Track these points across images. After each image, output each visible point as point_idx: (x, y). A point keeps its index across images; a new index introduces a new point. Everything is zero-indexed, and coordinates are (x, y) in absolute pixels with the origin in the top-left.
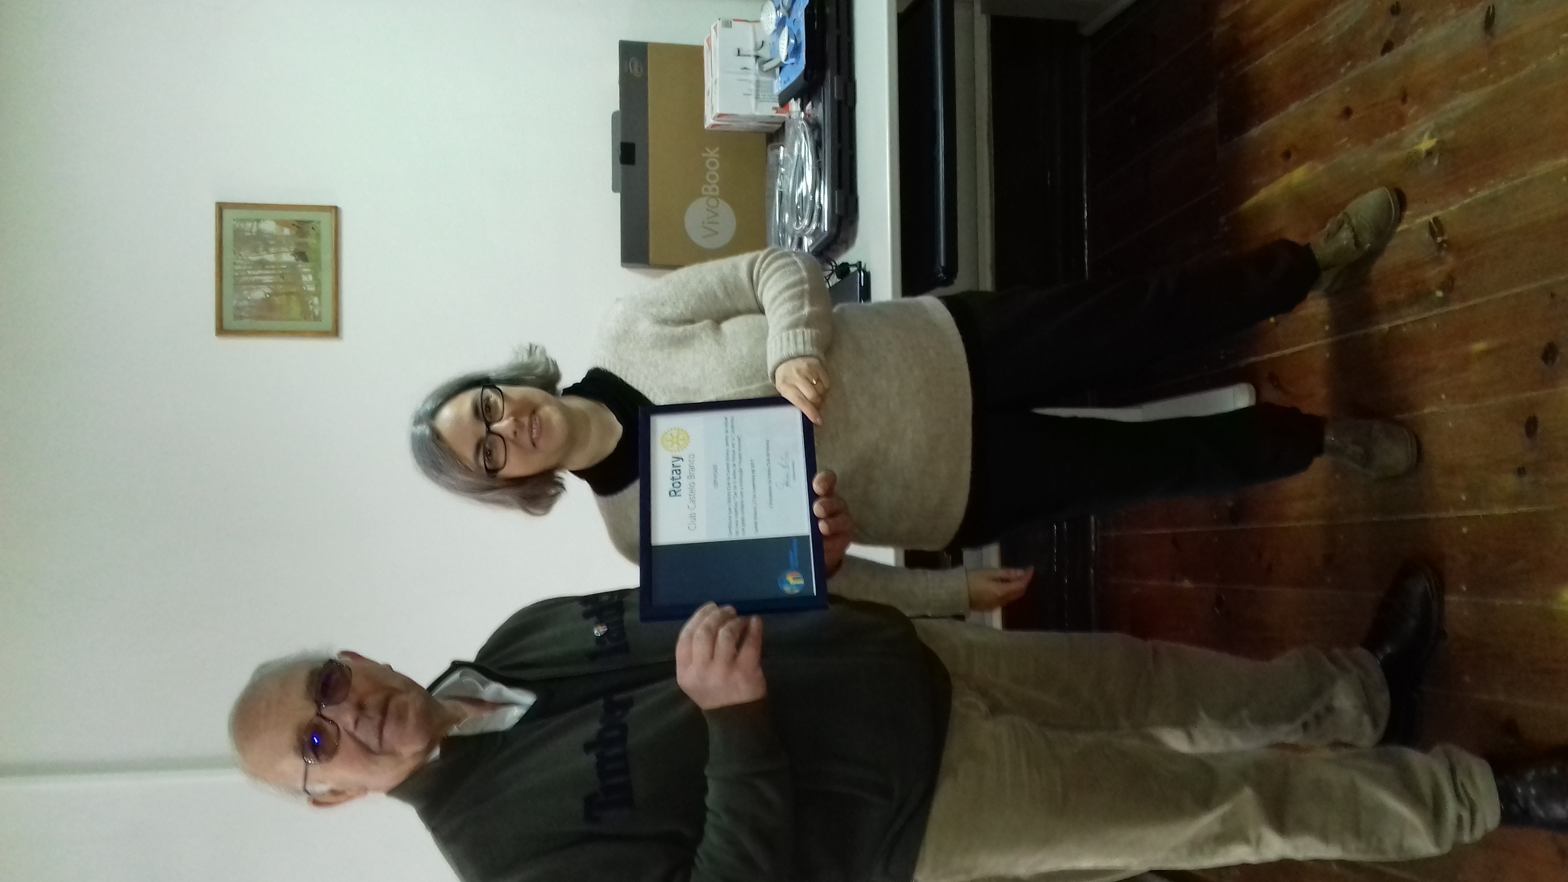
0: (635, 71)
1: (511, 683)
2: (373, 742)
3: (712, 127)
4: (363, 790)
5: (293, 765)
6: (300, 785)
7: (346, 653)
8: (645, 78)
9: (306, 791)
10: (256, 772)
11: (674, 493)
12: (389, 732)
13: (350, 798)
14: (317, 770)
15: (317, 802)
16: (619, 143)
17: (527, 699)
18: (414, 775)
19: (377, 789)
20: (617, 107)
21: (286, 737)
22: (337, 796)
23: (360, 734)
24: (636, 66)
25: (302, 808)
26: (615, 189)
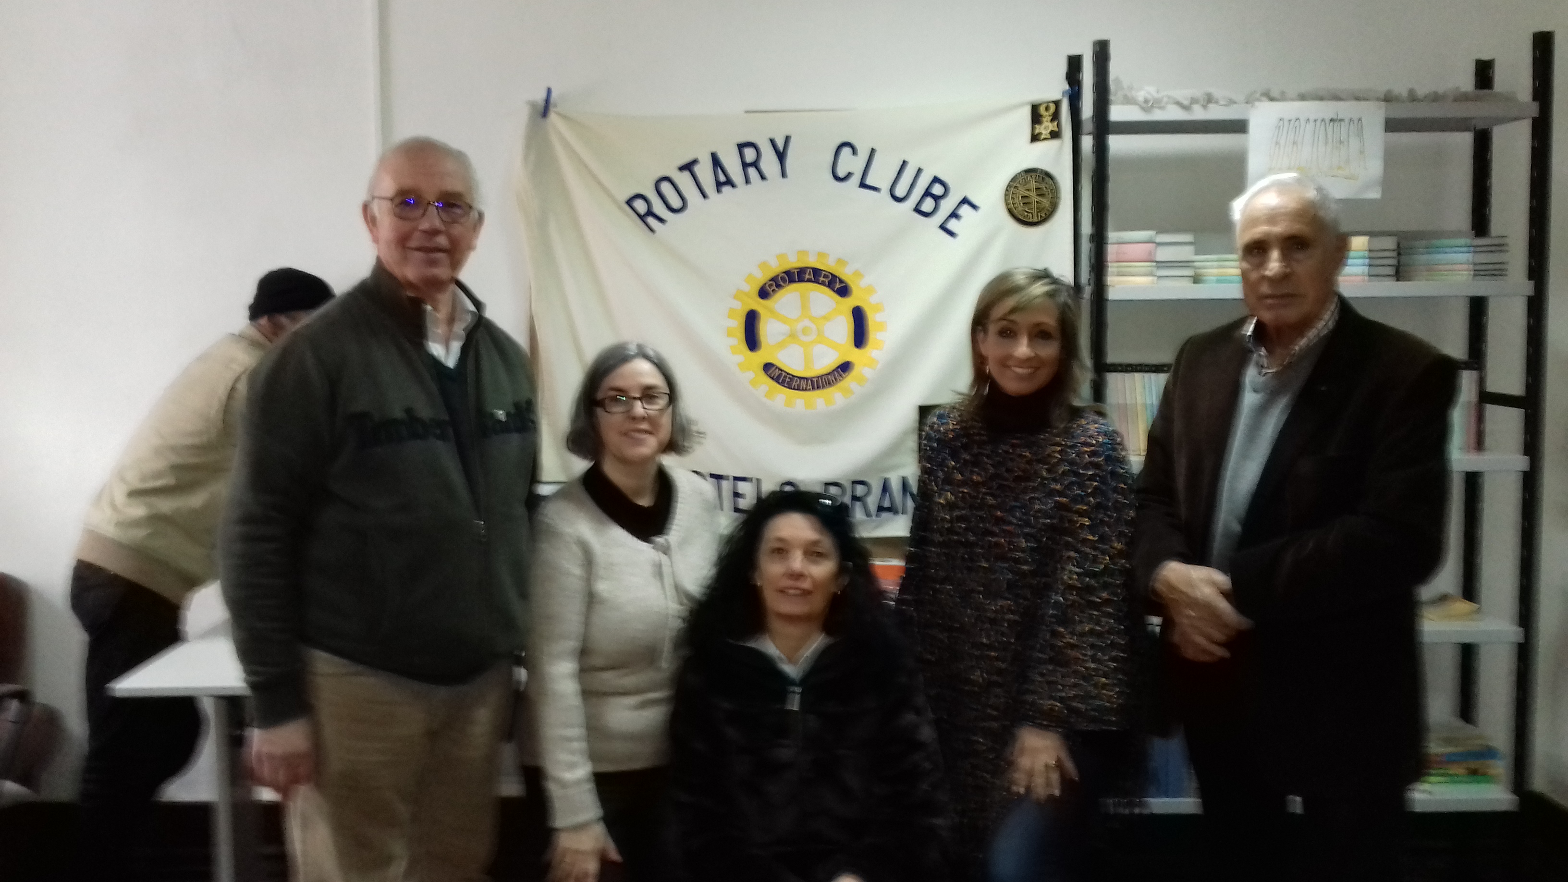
1: (464, 350)
2: (413, 243)
4: (376, 240)
5: (388, 187)
6: (377, 194)
7: (481, 216)
9: (373, 198)
10: (383, 162)
12: (419, 255)
13: (371, 231)
14: (387, 205)
15: (366, 208)
17: (451, 362)
18: (390, 276)
19: (379, 249)
21: (408, 183)
22: (370, 220)
23: (417, 235)
25: (362, 196)
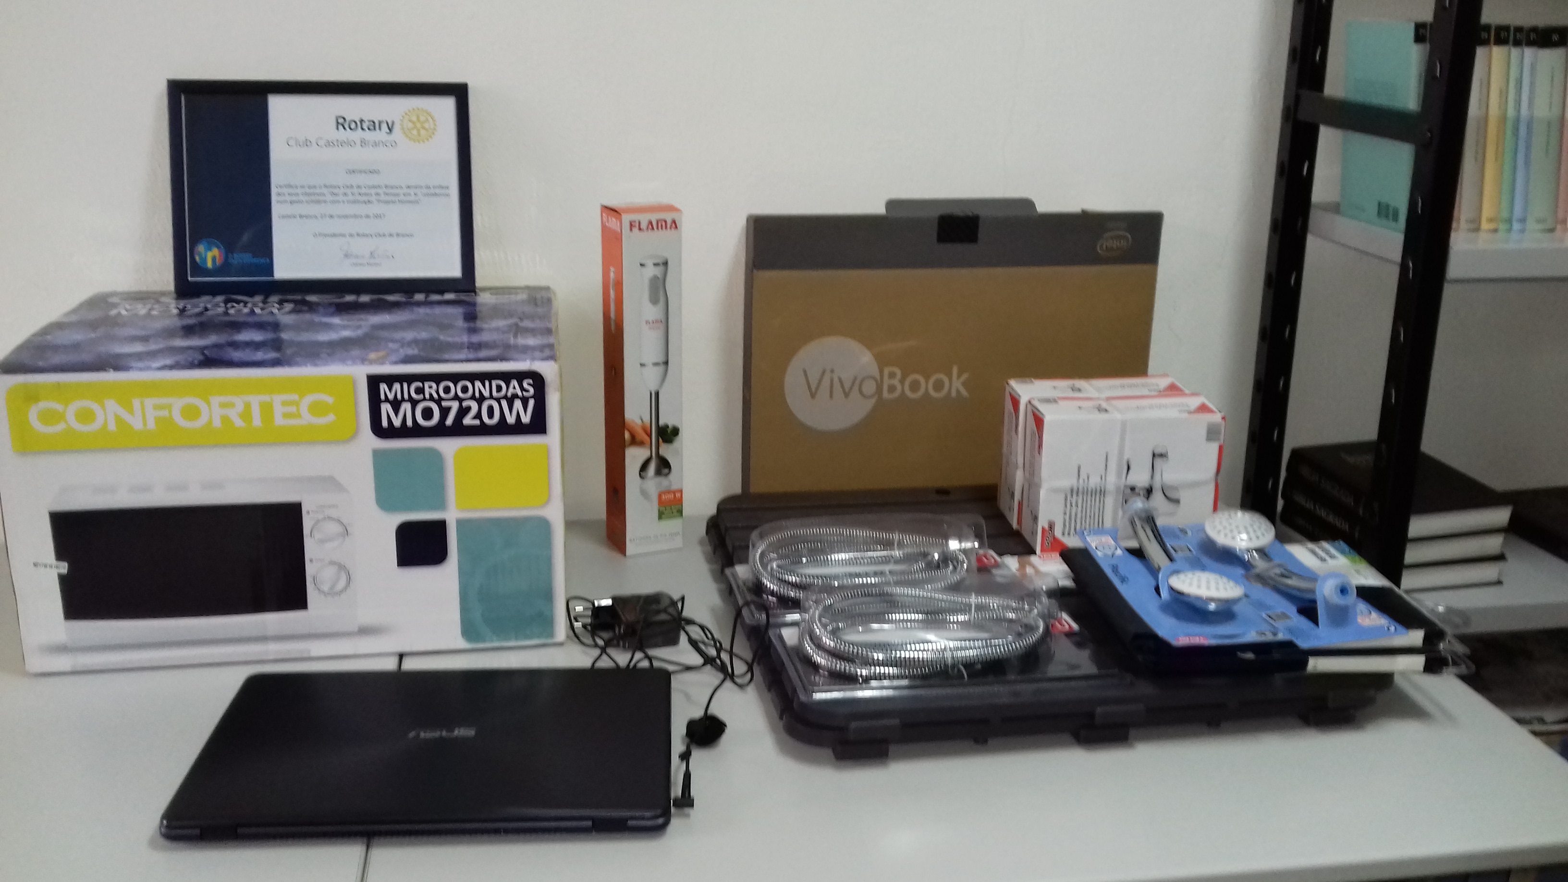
0: (1107, 243)
3: (1011, 394)
8: (1096, 260)
11: (341, 123)
16: (977, 212)
20: (1043, 206)
24: (1115, 244)
26: (892, 204)
